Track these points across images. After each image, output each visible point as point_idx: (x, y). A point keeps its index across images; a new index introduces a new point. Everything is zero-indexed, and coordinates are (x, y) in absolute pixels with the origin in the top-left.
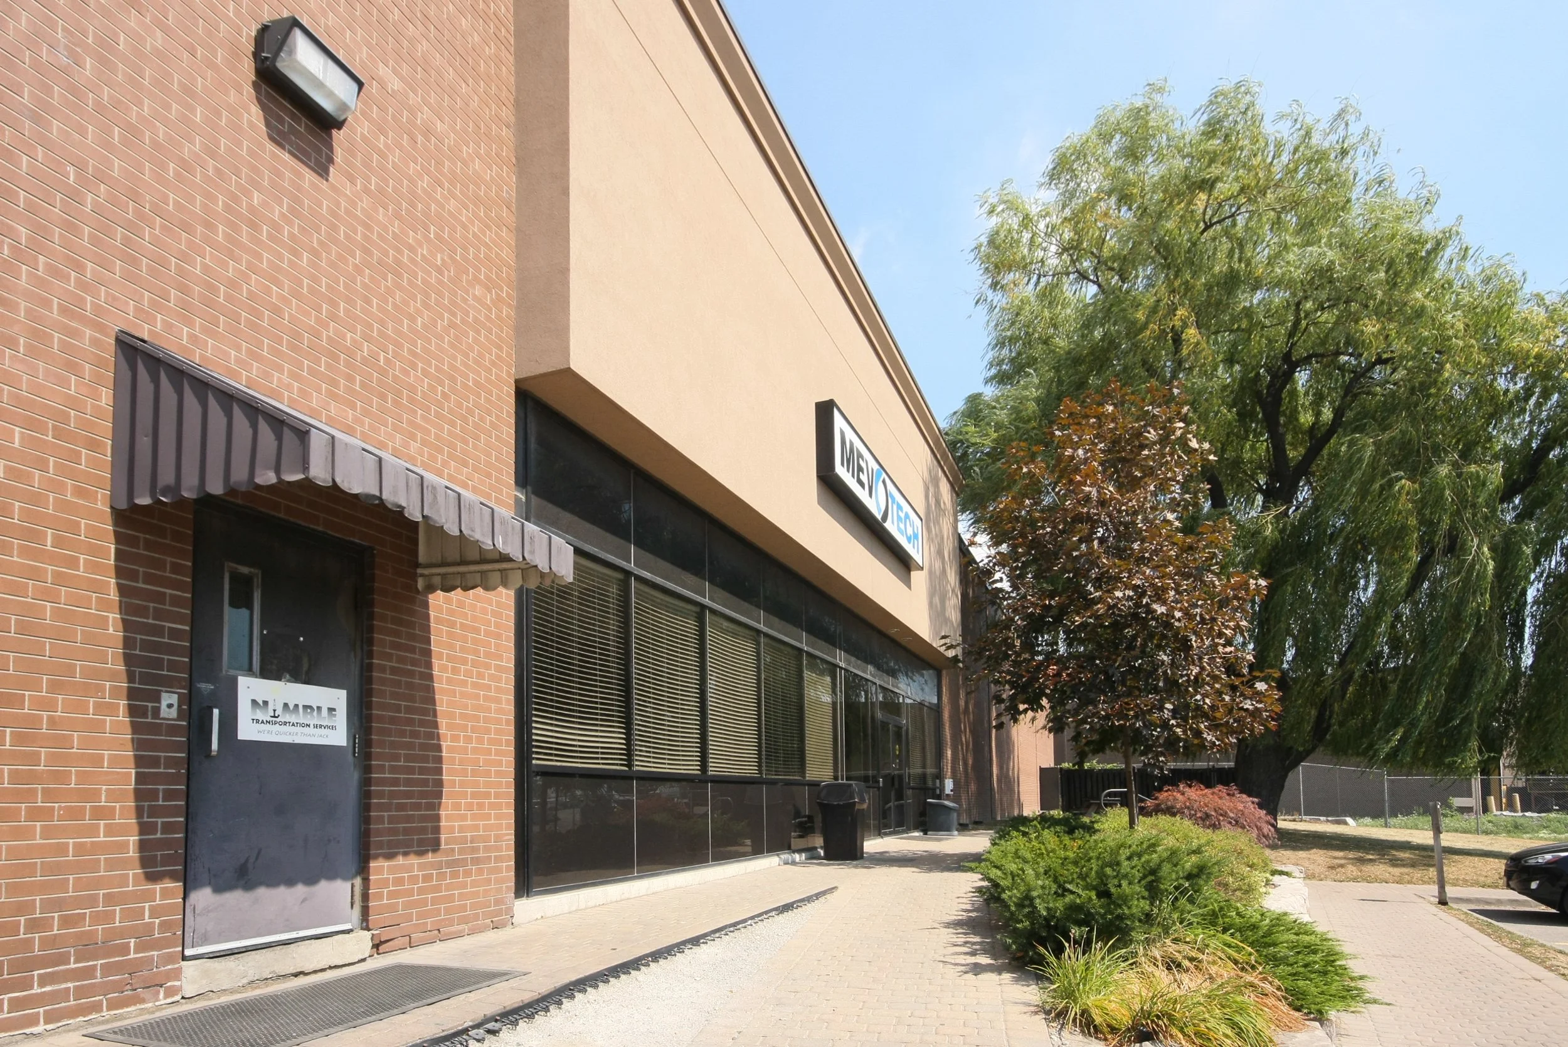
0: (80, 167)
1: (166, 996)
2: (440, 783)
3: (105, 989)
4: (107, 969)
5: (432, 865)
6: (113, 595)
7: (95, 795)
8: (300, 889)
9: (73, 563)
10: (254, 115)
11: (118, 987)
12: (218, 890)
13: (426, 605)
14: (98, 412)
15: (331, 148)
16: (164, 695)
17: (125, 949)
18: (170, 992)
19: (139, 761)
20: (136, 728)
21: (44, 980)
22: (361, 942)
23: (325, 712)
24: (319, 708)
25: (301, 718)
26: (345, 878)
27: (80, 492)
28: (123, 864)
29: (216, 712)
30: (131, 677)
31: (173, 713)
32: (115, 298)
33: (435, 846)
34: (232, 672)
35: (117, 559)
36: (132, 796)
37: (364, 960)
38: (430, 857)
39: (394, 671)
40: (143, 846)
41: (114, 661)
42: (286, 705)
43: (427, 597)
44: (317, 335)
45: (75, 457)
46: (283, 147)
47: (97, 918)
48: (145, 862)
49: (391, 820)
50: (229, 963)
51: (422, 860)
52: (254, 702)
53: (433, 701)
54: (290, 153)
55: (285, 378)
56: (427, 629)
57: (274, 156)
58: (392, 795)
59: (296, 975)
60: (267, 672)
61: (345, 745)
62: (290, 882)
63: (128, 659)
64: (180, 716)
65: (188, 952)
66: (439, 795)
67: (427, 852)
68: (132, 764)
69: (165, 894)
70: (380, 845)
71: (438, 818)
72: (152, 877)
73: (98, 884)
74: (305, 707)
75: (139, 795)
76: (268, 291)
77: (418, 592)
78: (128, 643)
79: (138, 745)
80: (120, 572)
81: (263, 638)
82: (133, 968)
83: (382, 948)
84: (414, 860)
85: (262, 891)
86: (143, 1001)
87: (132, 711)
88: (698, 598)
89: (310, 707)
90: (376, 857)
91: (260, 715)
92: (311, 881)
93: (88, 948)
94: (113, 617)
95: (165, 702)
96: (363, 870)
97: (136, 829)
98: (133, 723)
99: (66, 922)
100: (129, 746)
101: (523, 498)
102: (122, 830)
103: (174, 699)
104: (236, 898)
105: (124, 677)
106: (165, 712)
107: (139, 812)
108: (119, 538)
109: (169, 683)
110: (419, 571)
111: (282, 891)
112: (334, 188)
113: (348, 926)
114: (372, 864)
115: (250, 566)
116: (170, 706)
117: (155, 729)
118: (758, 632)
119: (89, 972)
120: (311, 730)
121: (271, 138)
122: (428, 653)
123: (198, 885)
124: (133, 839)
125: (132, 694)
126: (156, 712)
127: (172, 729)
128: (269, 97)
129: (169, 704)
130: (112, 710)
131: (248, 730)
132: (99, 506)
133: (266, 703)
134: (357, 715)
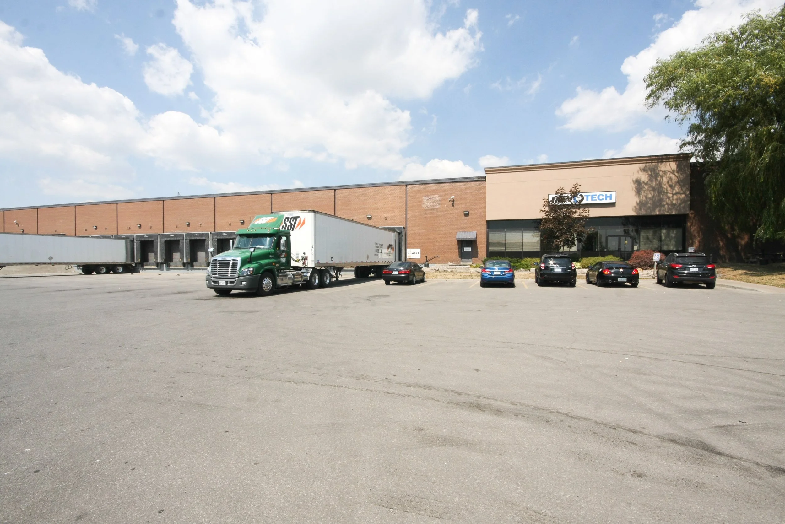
2: (478, 253)
56: (477, 243)
134: (472, 249)
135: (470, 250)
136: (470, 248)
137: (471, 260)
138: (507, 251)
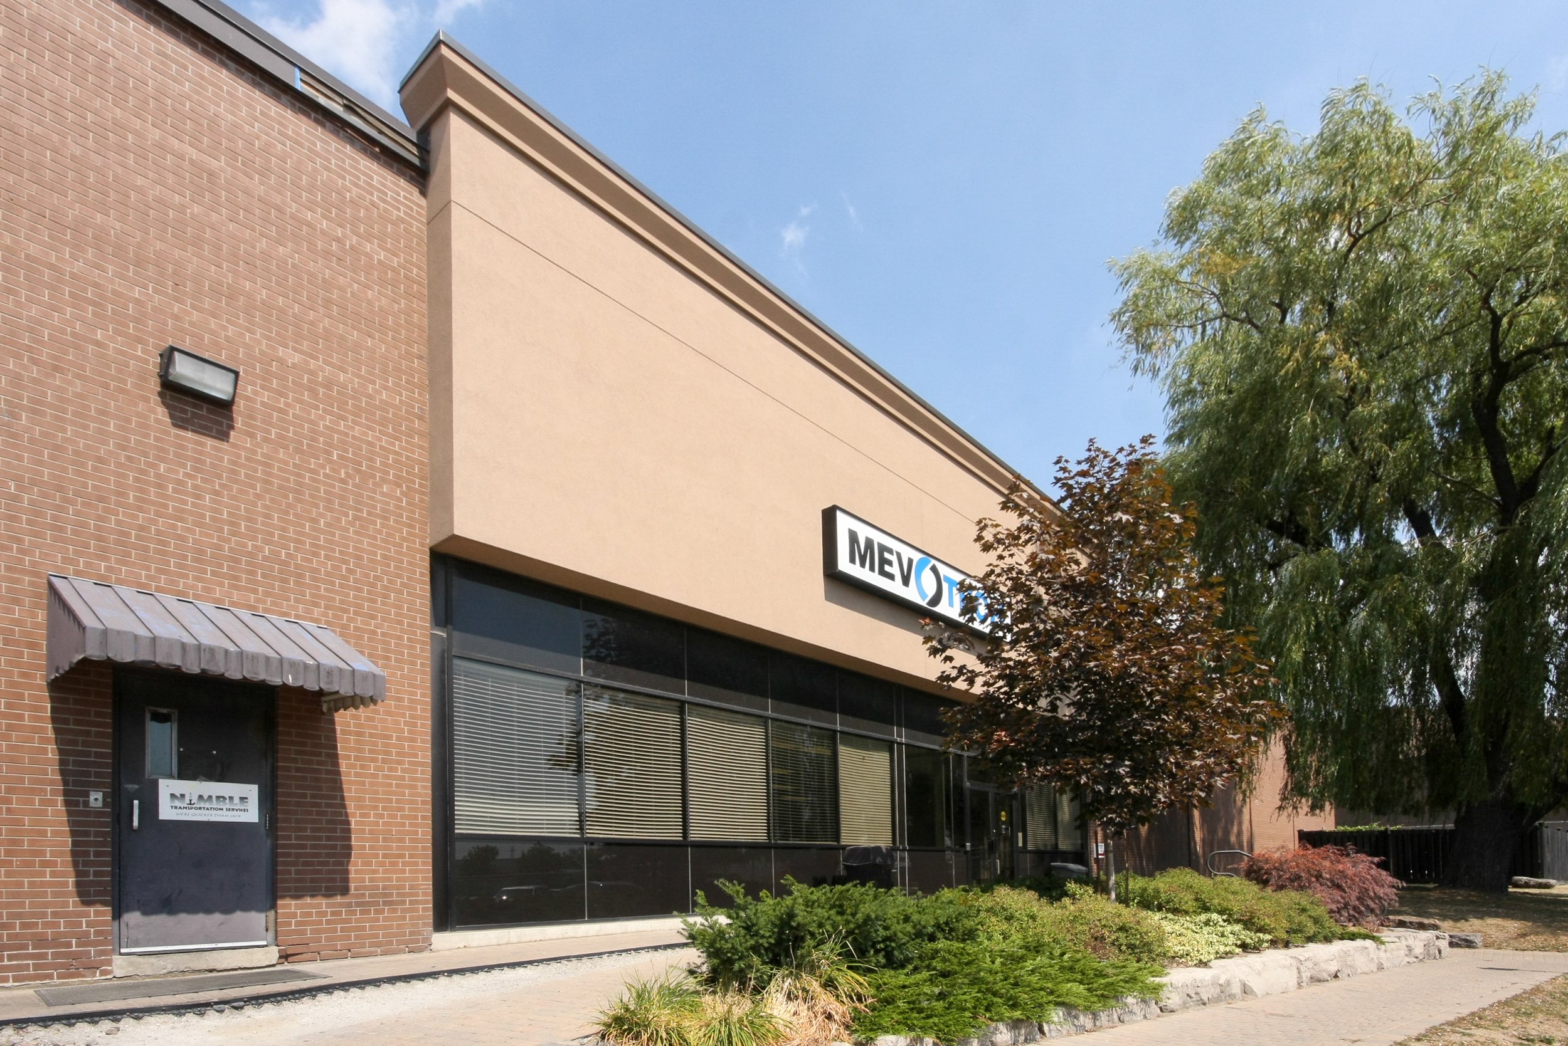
0: (18, 479)
1: (101, 975)
2: (349, 847)
3: (55, 967)
4: (56, 955)
5: (341, 905)
6: (51, 734)
7: (42, 853)
8: (217, 917)
9: (21, 717)
10: (161, 413)
11: (67, 967)
12: (145, 913)
13: (333, 722)
14: (36, 625)
15: (231, 419)
16: (92, 793)
17: (69, 945)
18: (103, 973)
19: (73, 833)
20: (69, 813)
21: (10, 958)
22: (273, 954)
23: (236, 800)
24: (231, 798)
25: (215, 804)
26: (260, 910)
27: (23, 675)
28: (65, 894)
29: (136, 802)
30: (65, 783)
31: (100, 804)
32: (46, 554)
33: (345, 891)
34: (154, 777)
35: (52, 712)
36: (69, 854)
37: (273, 965)
38: (339, 899)
39: (298, 770)
40: (78, 884)
41: (53, 773)
42: (201, 797)
43: (333, 716)
44: (220, 548)
45: (20, 654)
46: (186, 429)
47: (46, 925)
48: (80, 894)
49: (298, 872)
50: (153, 959)
51: (331, 901)
52: (173, 796)
53: (341, 790)
54: (193, 431)
55: (190, 581)
56: (334, 739)
57: (177, 436)
58: (298, 855)
59: (211, 971)
60: (181, 776)
61: (257, 821)
62: (208, 911)
63: (63, 772)
64: (105, 804)
65: (123, 951)
66: (349, 856)
67: (336, 895)
68: (69, 834)
69: (97, 913)
70: (288, 889)
71: (347, 872)
72: (87, 903)
73: (47, 905)
74: (218, 797)
75: (74, 853)
76: (174, 527)
77: (323, 713)
78: (62, 762)
79: (71, 823)
80: (54, 720)
81: (180, 754)
82: (76, 956)
83: (290, 959)
84: (323, 902)
85: (183, 916)
86: (84, 976)
87: (67, 803)
88: (678, 696)
89: (224, 798)
90: (283, 897)
91: (177, 803)
92: (228, 910)
93: (41, 942)
94: (51, 748)
95: (92, 798)
96: (274, 906)
97: (73, 874)
98: (68, 811)
99: (24, 926)
100: (66, 824)
101: (445, 635)
102: (63, 874)
103: (100, 796)
104: (161, 920)
105: (61, 782)
106: (92, 803)
107: (75, 864)
108: (53, 700)
109: (97, 786)
110: (324, 699)
111: (201, 917)
112: (234, 446)
113: (264, 943)
114: (279, 902)
115: (165, 707)
116: (96, 799)
117: (87, 814)
118: (767, 718)
119: (43, 956)
120: (224, 812)
121: (175, 425)
122: (335, 756)
123: (129, 909)
124: (71, 880)
125: (66, 793)
126: (86, 803)
127: (99, 814)
128: (173, 398)
129: (96, 798)
130: (52, 803)
131: (167, 812)
132: (38, 681)
133: (183, 796)
134: (269, 802)
135: (251, 814)
136: (251, 791)
137: (258, 919)
138: (595, 832)
